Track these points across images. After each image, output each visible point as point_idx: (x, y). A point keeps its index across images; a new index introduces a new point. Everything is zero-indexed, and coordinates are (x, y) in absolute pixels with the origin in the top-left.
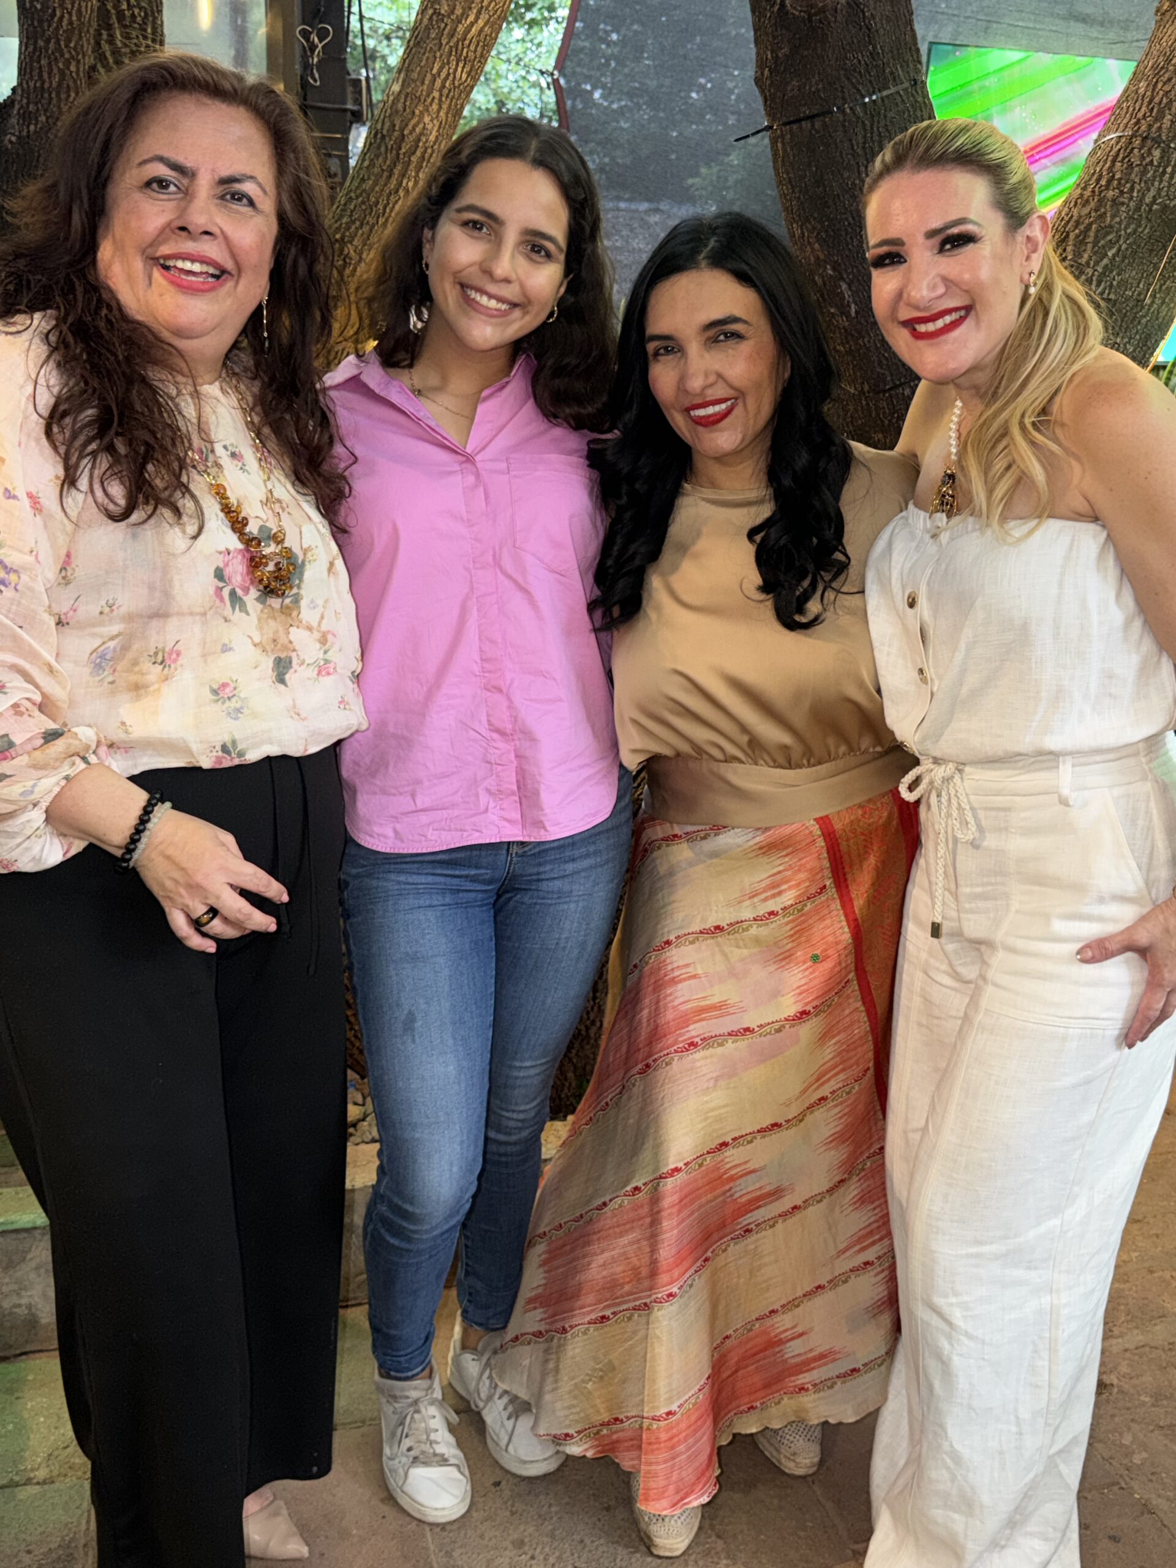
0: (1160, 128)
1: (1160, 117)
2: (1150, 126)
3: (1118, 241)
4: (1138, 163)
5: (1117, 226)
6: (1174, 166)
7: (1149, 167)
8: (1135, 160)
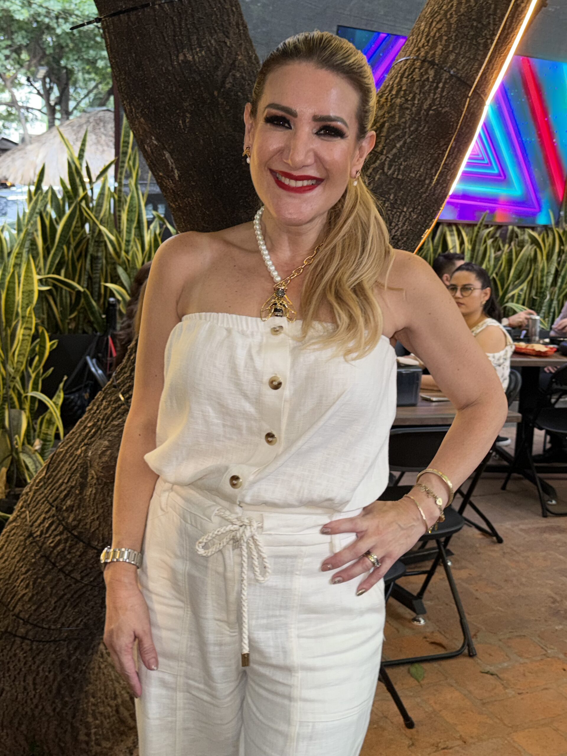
0: (434, 54)
1: (434, 46)
2: (427, 53)
3: (404, 136)
4: (419, 79)
5: (403, 124)
6: (445, 83)
7: (426, 83)
8: (416, 77)
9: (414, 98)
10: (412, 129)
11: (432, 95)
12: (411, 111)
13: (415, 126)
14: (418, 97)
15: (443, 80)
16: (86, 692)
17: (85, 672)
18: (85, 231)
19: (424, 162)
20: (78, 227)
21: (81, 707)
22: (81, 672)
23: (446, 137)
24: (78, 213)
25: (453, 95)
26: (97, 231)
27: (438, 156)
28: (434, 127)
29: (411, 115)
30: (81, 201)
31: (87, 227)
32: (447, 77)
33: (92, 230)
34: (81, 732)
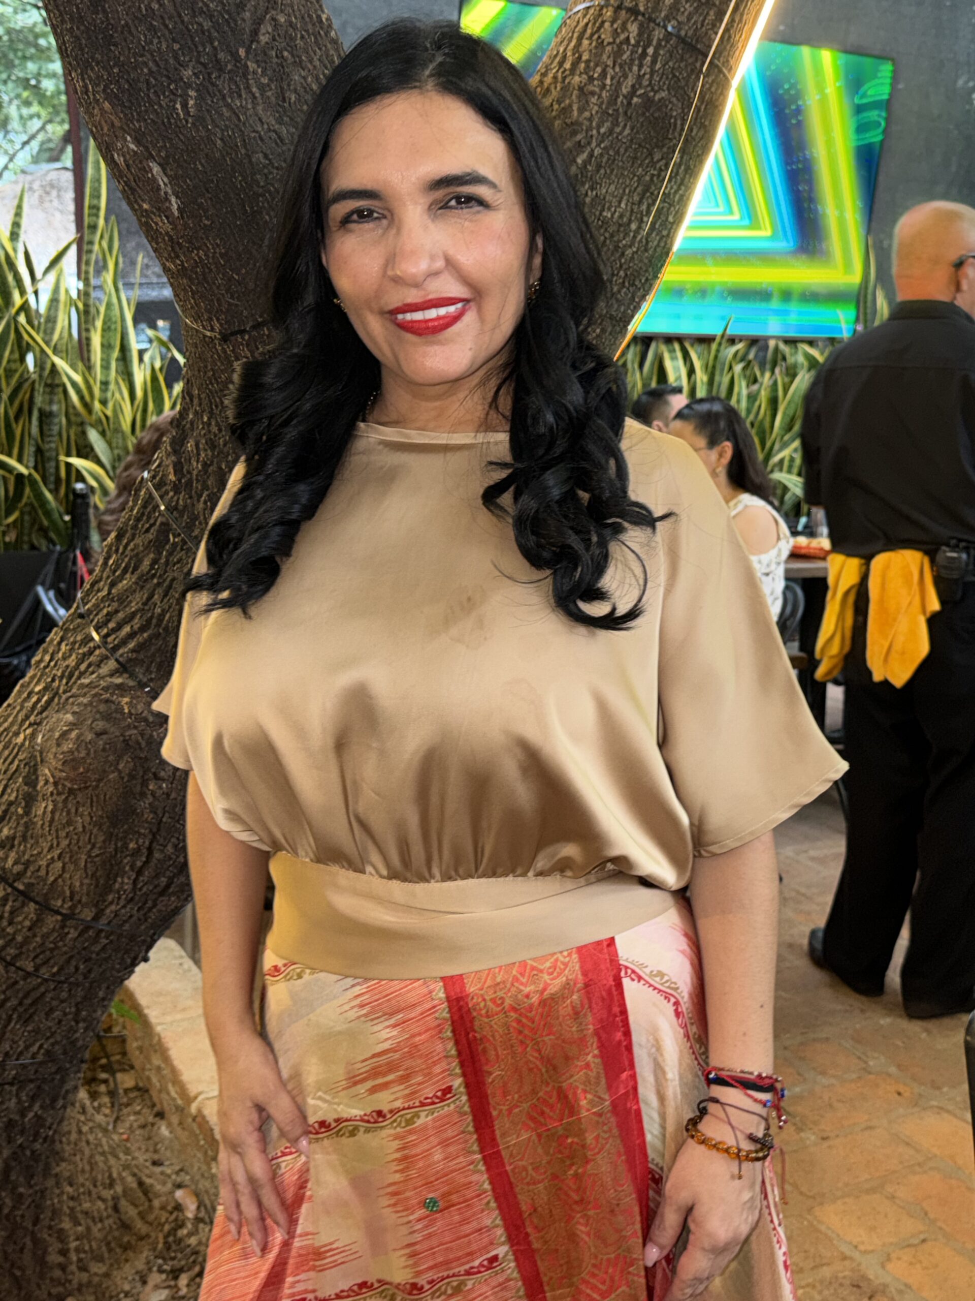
4: (611, 40)
5: (586, 123)
6: (658, 47)
7: (625, 47)
8: (607, 37)
9: (604, 74)
10: (602, 130)
11: (635, 68)
12: (600, 97)
13: (607, 125)
14: (610, 72)
15: (654, 42)
16: (56, 1175)
17: (53, 1141)
18: (26, 367)
19: (627, 191)
20: (15, 361)
21: (49, 1202)
22: (45, 1139)
23: (663, 146)
24: (12, 335)
25: (673, 68)
26: (48, 366)
27: (652, 179)
28: (642, 125)
29: (600, 106)
30: (18, 313)
31: (30, 359)
32: (661, 36)
33: (40, 365)
34: (50, 1249)
